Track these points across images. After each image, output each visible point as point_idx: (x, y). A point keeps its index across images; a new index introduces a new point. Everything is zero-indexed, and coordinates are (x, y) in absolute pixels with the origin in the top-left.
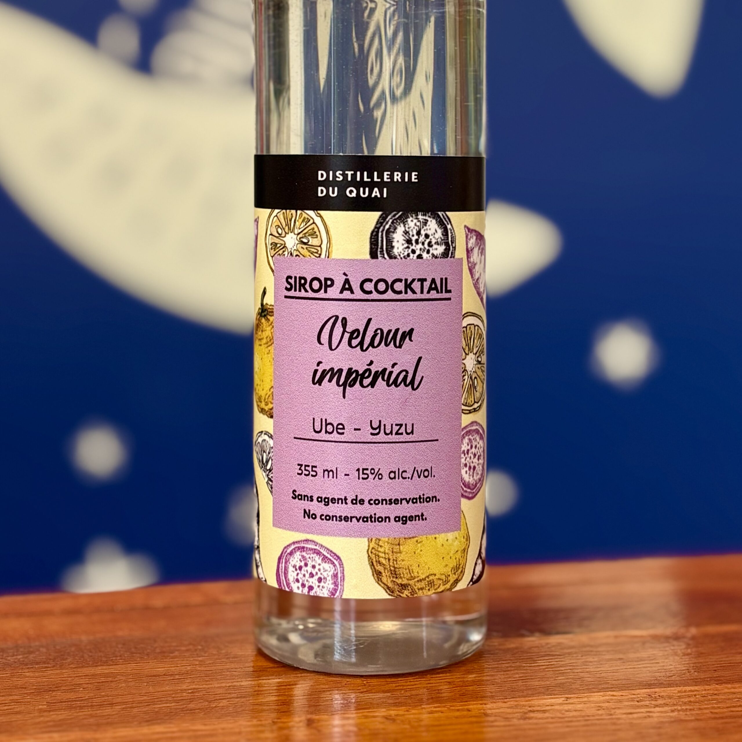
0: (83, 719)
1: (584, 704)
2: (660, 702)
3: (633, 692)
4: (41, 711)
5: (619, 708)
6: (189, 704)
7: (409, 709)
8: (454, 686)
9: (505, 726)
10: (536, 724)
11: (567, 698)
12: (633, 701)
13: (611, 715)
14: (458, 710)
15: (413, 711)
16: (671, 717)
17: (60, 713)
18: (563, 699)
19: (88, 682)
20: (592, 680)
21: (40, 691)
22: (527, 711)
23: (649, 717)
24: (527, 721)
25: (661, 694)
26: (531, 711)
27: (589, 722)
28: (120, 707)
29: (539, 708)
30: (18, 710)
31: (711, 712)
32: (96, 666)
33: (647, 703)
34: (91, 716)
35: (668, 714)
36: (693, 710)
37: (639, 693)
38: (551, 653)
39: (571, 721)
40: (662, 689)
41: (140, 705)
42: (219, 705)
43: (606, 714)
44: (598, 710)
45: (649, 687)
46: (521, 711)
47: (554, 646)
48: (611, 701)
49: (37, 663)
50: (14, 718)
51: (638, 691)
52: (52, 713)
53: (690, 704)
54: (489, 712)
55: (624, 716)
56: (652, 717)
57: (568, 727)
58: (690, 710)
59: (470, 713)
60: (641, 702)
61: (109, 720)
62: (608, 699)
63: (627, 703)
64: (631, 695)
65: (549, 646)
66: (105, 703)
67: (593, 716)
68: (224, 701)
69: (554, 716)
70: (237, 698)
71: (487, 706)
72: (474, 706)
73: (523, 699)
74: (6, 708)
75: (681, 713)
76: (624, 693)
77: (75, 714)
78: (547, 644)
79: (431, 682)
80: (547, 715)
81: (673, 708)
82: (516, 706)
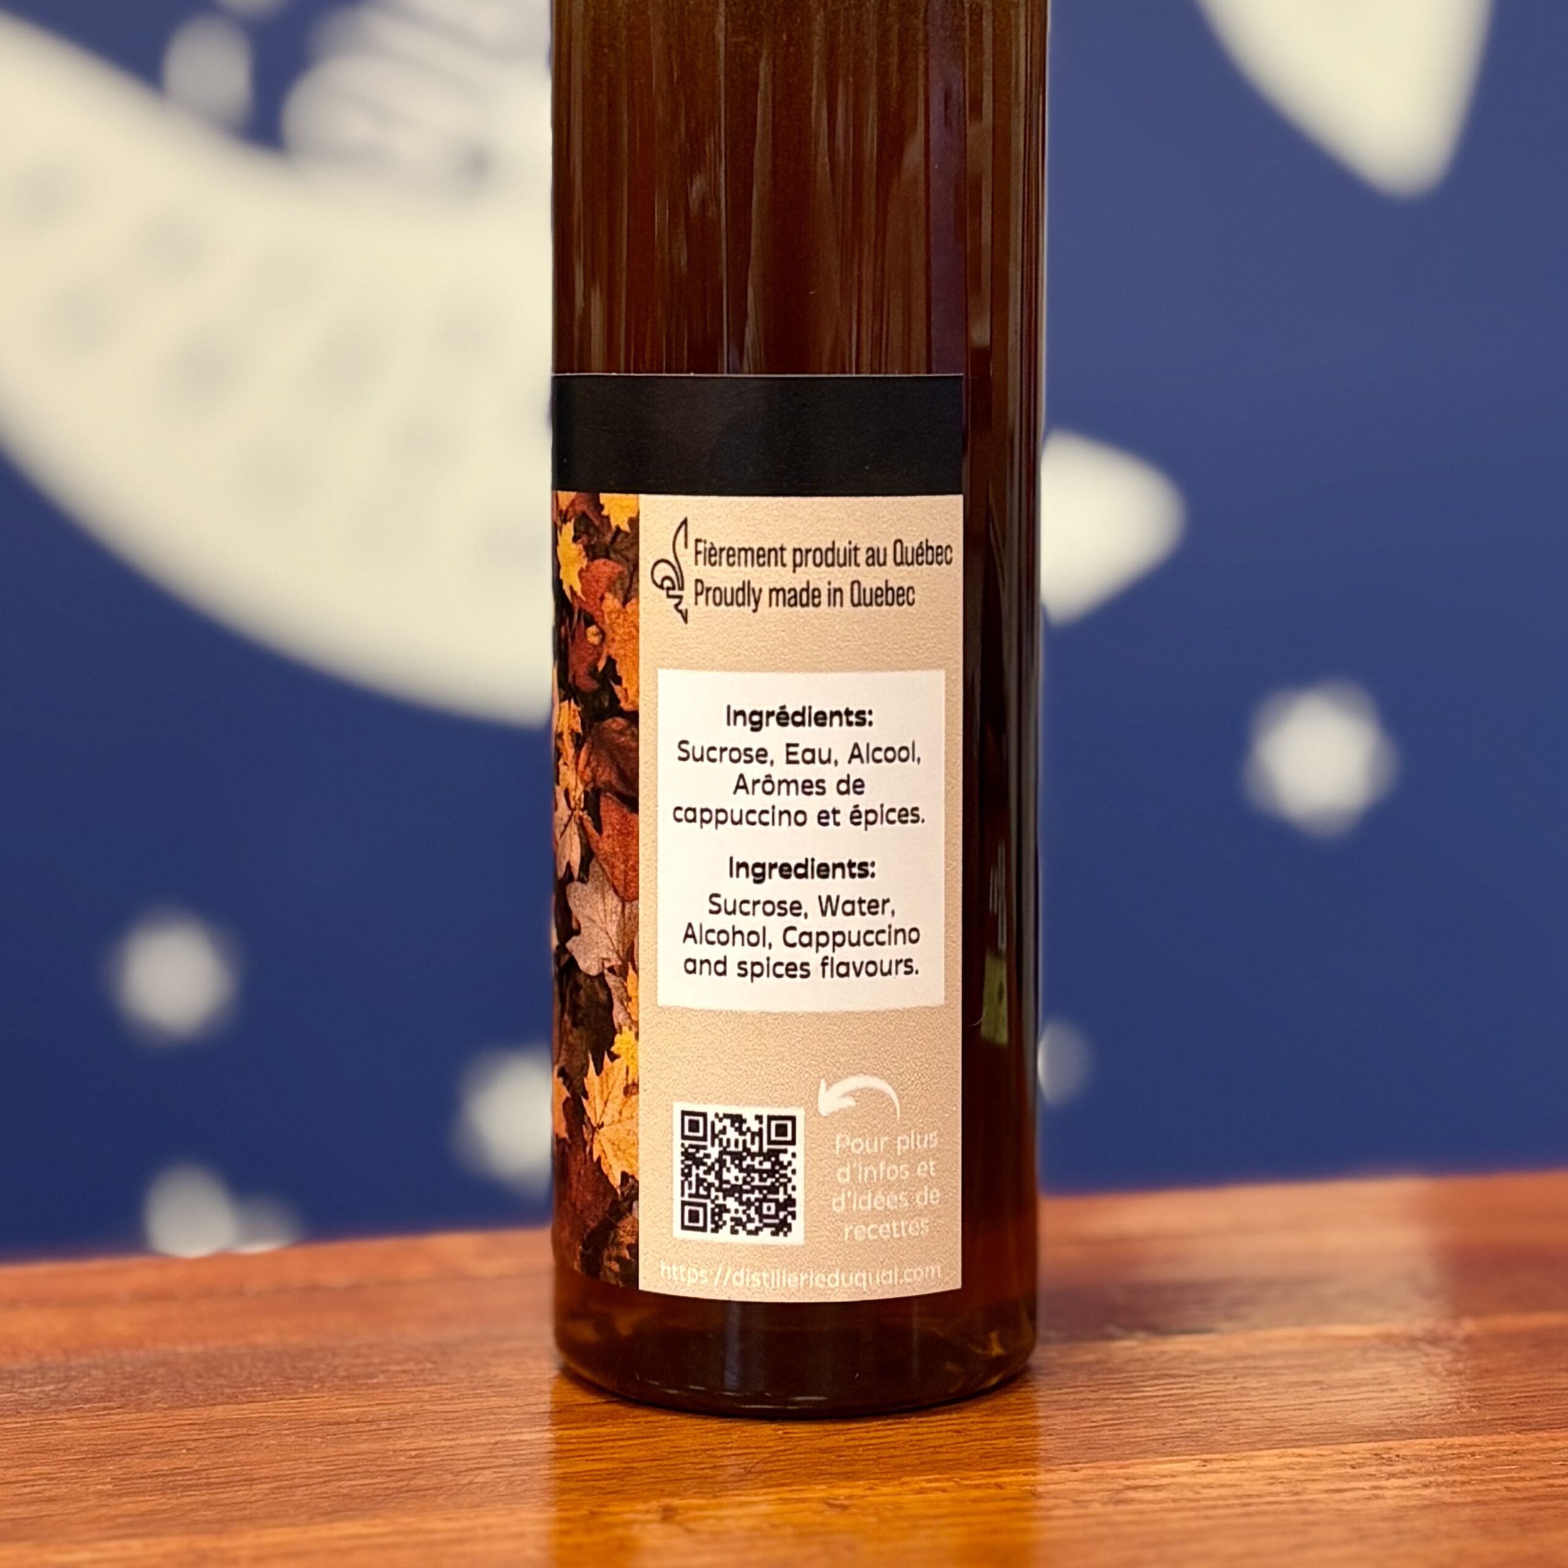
0: (192, 1510)
1: (1242, 1472)
2: (1400, 1467)
3: (1343, 1448)
4: (100, 1494)
5: (1314, 1480)
6: (414, 1478)
7: (876, 1485)
8: (968, 1438)
9: (1076, 1517)
10: (1141, 1512)
11: (1206, 1461)
12: (1344, 1466)
13: (1297, 1494)
14: (977, 1487)
15: (886, 1490)
16: (1424, 1498)
17: (141, 1499)
18: (1197, 1463)
19: (196, 1437)
20: (1258, 1424)
21: (97, 1457)
22: (1121, 1487)
23: (1377, 1497)
24: (1122, 1507)
25: (1402, 1452)
26: (1130, 1488)
27: (1253, 1508)
28: (267, 1486)
29: (1145, 1482)
30: (53, 1493)
31: (1508, 1489)
32: (214, 1405)
33: (1372, 1470)
34: (207, 1504)
35: (1417, 1492)
36: (1469, 1482)
37: (1355, 1450)
38: (1170, 1372)
39: (1214, 1507)
40: (1404, 1442)
41: (310, 1481)
42: (477, 1480)
43: (1285, 1492)
44: (1272, 1484)
45: (1377, 1439)
46: (1110, 1487)
47: (1174, 1358)
48: (1296, 1467)
49: (87, 1401)
50: (45, 1509)
51: (1353, 1447)
52: (125, 1499)
53: (1462, 1471)
54: (1040, 1489)
55: (1325, 1496)
56: (1383, 1497)
57: (1207, 1517)
58: (1463, 1483)
59: (1001, 1491)
60: (1360, 1467)
61: (247, 1512)
62: (1291, 1463)
63: (1330, 1471)
64: (1338, 1454)
65: (1165, 1357)
66: (236, 1478)
67: (1259, 1496)
68: (486, 1472)
69: (1178, 1496)
70: (514, 1465)
71: (1038, 1477)
72: (1012, 1479)
73: (1113, 1462)
74: (27, 1490)
75: (1443, 1489)
76: (1324, 1450)
77: (175, 1502)
78: (1162, 1353)
79: (920, 1430)
80: (1162, 1495)
81: (1426, 1479)
82: (1101, 1478)
